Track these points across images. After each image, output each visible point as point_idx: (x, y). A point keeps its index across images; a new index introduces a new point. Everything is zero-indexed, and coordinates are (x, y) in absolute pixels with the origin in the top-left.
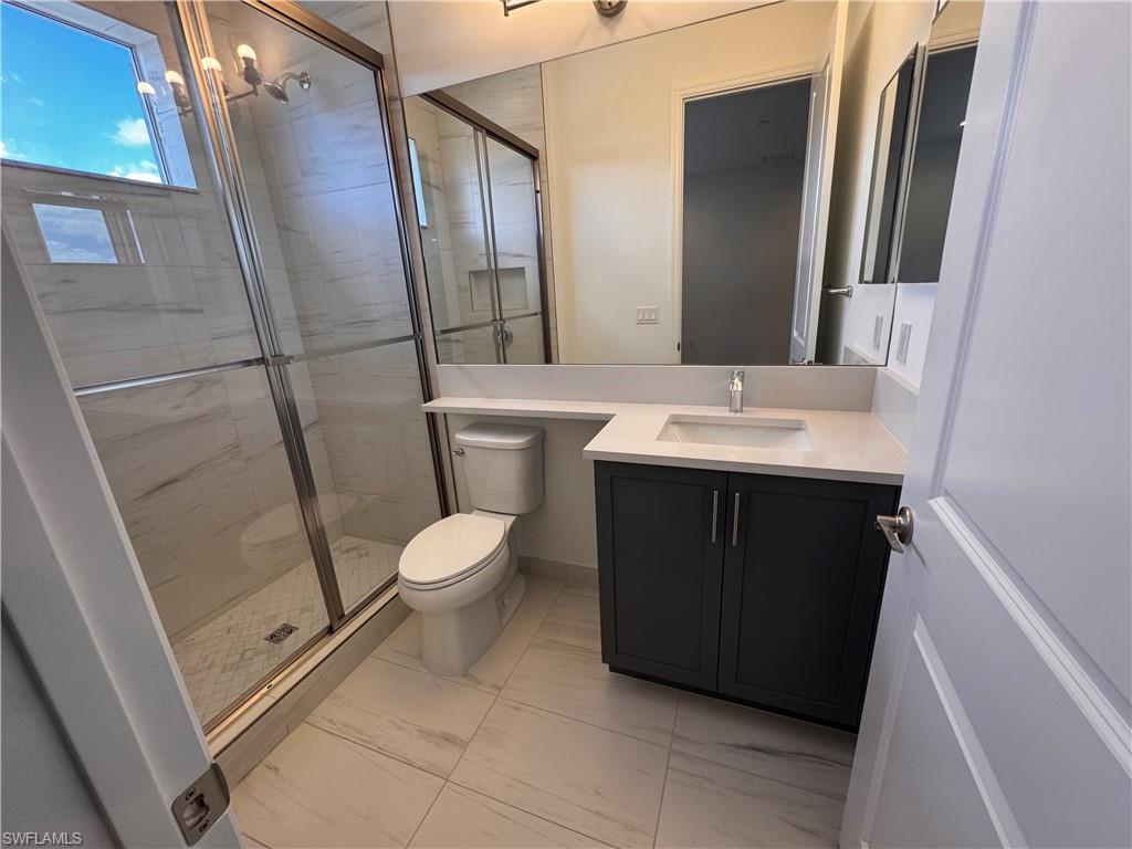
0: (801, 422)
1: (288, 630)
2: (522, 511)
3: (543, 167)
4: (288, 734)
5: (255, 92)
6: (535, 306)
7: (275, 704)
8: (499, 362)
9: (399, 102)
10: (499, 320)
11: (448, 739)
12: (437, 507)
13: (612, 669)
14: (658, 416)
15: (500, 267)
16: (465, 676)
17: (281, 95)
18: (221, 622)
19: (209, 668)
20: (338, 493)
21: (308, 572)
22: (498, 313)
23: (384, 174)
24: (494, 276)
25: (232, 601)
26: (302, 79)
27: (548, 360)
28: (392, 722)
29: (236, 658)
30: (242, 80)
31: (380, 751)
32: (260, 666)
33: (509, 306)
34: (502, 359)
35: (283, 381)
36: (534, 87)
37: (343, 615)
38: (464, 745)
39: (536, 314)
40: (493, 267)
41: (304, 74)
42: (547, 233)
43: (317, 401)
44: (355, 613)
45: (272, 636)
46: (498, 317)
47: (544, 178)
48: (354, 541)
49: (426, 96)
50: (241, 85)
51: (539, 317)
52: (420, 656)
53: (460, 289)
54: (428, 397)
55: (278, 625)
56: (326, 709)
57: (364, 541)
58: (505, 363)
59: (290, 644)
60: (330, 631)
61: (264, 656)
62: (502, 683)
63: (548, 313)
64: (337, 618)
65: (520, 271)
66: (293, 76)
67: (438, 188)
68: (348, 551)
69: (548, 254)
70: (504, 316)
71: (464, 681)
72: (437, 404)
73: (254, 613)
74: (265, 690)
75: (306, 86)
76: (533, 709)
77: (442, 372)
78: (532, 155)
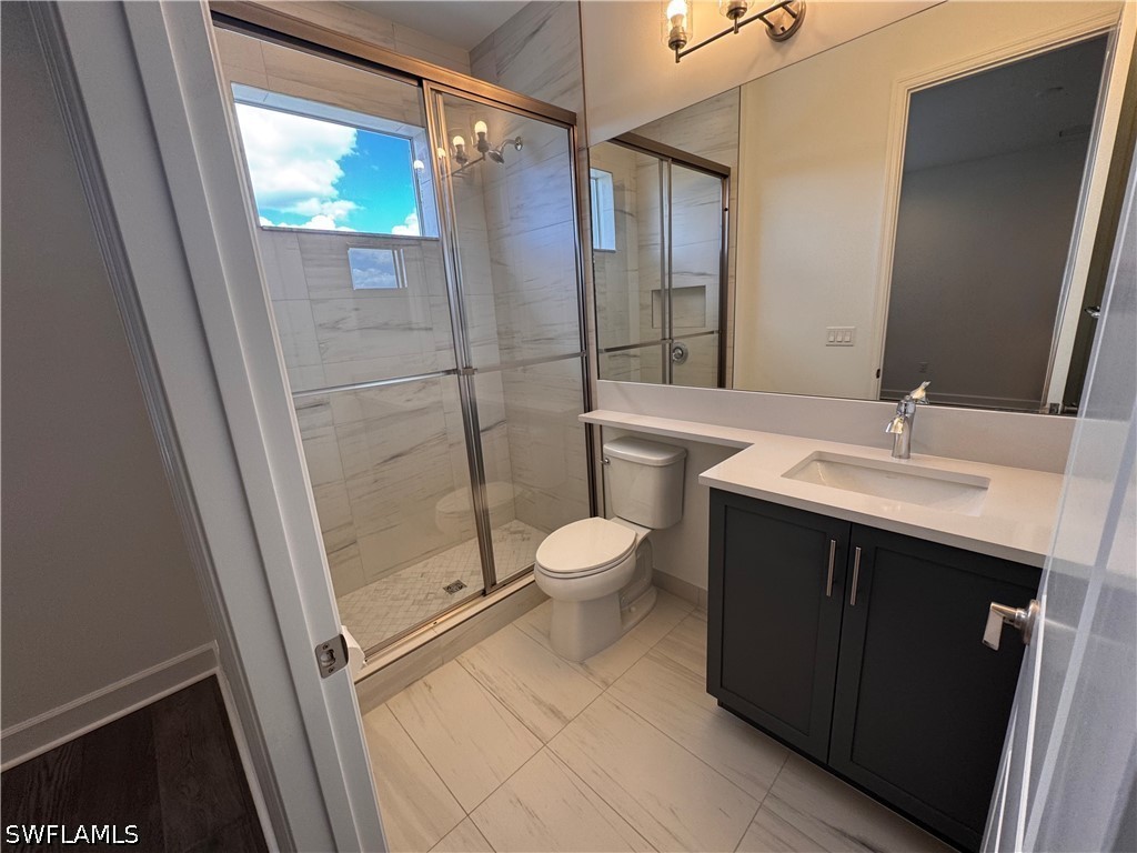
0: (986, 480)
1: (460, 586)
2: (658, 526)
3: (733, 185)
4: (443, 664)
5: (483, 158)
6: (713, 324)
7: (436, 637)
8: (664, 382)
9: (585, 152)
10: (667, 339)
11: (555, 712)
12: (587, 509)
13: (720, 704)
14: (801, 450)
15: (673, 287)
16: (581, 664)
17: (499, 159)
18: (419, 568)
19: (406, 599)
20: (513, 482)
21: (473, 546)
22: (667, 330)
23: (569, 212)
24: (667, 295)
25: (428, 554)
26: (517, 142)
27: (721, 384)
28: (514, 681)
29: (422, 597)
30: (476, 150)
31: (501, 701)
32: (435, 607)
33: (681, 325)
34: (668, 378)
35: (471, 387)
36: (731, 106)
37: (495, 584)
38: (567, 722)
39: (712, 332)
40: (667, 287)
41: (518, 138)
42: (732, 251)
43: (505, 404)
44: (504, 585)
45: (448, 587)
46: (667, 336)
47: (734, 195)
48: (521, 526)
49: (615, 140)
50: (474, 154)
51: (716, 335)
52: (548, 636)
53: (642, 307)
54: (588, 408)
55: (453, 580)
56: (471, 654)
57: (529, 527)
58: (671, 383)
59: (459, 595)
60: (484, 593)
61: (440, 601)
62: (611, 681)
63: (725, 333)
64: (490, 585)
65: (701, 289)
66: (510, 142)
67: (631, 215)
68: (515, 533)
69: (731, 272)
70: (674, 335)
71: (579, 667)
72: (595, 416)
73: (441, 566)
74: (432, 625)
75: (519, 147)
76: (631, 713)
77: (601, 387)
78: (722, 174)
